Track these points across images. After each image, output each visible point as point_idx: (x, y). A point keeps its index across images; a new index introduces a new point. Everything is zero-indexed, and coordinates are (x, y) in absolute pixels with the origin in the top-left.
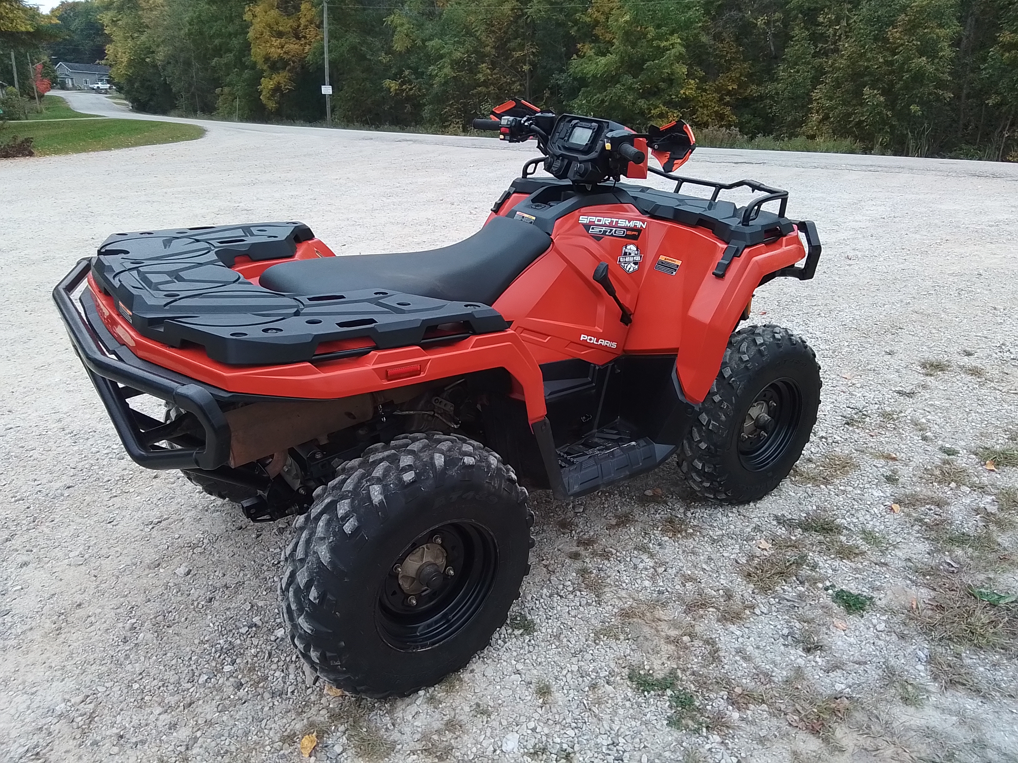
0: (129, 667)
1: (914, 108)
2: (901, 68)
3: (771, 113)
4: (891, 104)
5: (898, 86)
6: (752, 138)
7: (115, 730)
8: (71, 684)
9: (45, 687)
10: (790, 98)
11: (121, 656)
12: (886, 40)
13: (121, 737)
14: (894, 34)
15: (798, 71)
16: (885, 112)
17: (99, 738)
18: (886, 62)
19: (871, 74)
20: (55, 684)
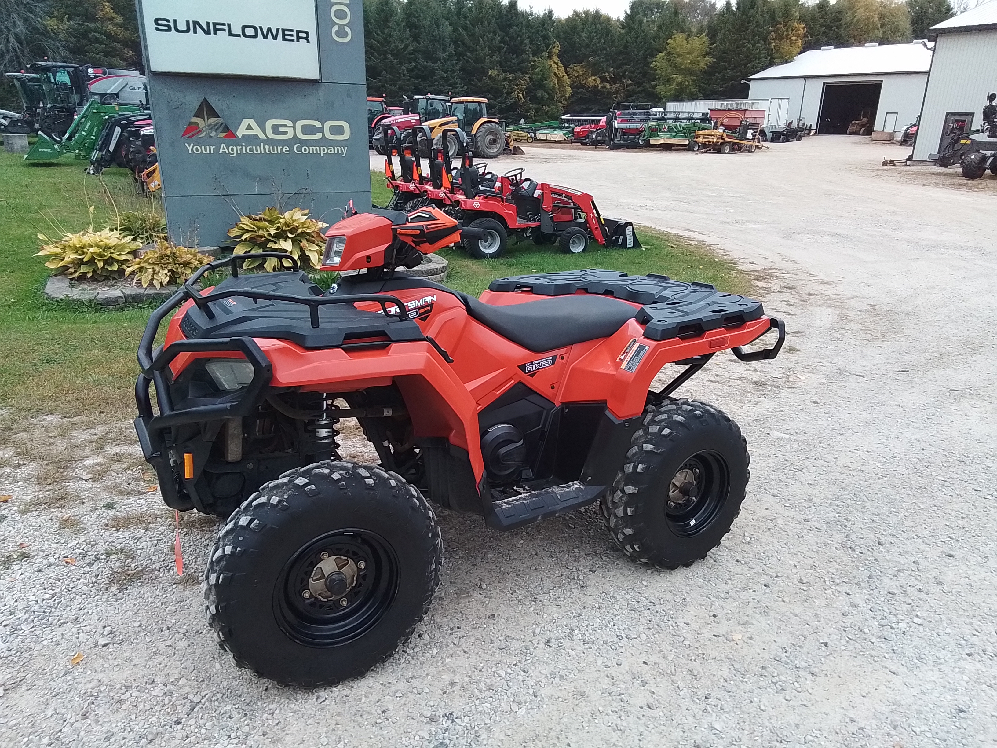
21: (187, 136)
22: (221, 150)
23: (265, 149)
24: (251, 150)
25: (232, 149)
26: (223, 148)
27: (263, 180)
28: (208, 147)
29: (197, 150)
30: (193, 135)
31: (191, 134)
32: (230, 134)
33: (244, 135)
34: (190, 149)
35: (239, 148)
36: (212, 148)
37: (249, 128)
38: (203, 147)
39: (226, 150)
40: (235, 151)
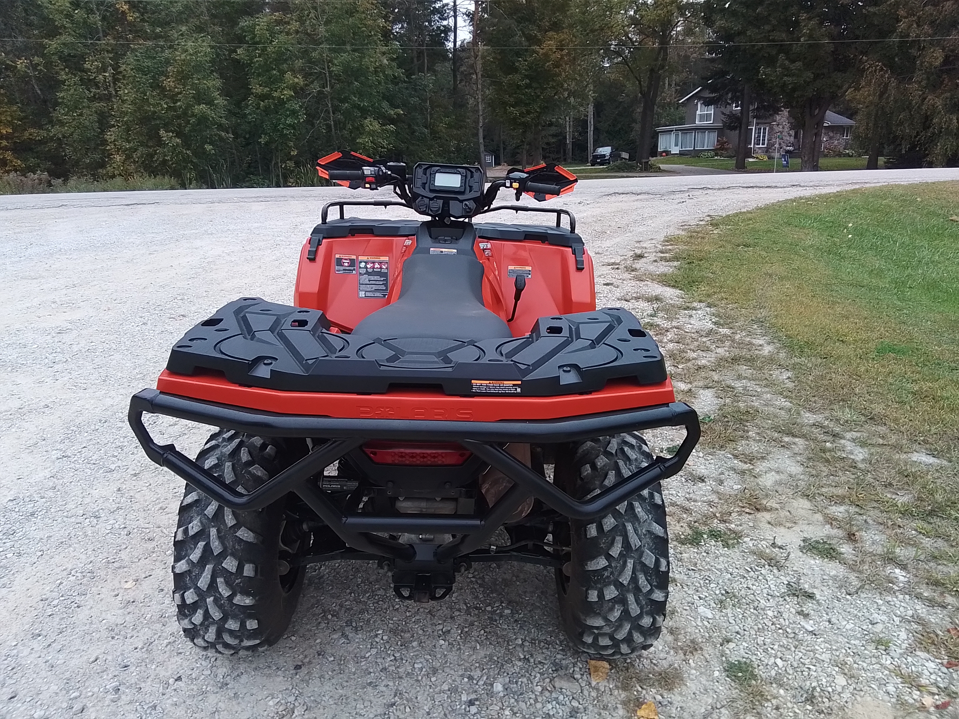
1: (208, 147)
2: (185, 113)
3: (66, 155)
4: (187, 144)
5: (187, 129)
6: (66, 180)
10: (80, 141)
12: (163, 89)
14: (169, 83)
15: (81, 115)
16: (185, 152)
18: (169, 108)
19: (159, 118)
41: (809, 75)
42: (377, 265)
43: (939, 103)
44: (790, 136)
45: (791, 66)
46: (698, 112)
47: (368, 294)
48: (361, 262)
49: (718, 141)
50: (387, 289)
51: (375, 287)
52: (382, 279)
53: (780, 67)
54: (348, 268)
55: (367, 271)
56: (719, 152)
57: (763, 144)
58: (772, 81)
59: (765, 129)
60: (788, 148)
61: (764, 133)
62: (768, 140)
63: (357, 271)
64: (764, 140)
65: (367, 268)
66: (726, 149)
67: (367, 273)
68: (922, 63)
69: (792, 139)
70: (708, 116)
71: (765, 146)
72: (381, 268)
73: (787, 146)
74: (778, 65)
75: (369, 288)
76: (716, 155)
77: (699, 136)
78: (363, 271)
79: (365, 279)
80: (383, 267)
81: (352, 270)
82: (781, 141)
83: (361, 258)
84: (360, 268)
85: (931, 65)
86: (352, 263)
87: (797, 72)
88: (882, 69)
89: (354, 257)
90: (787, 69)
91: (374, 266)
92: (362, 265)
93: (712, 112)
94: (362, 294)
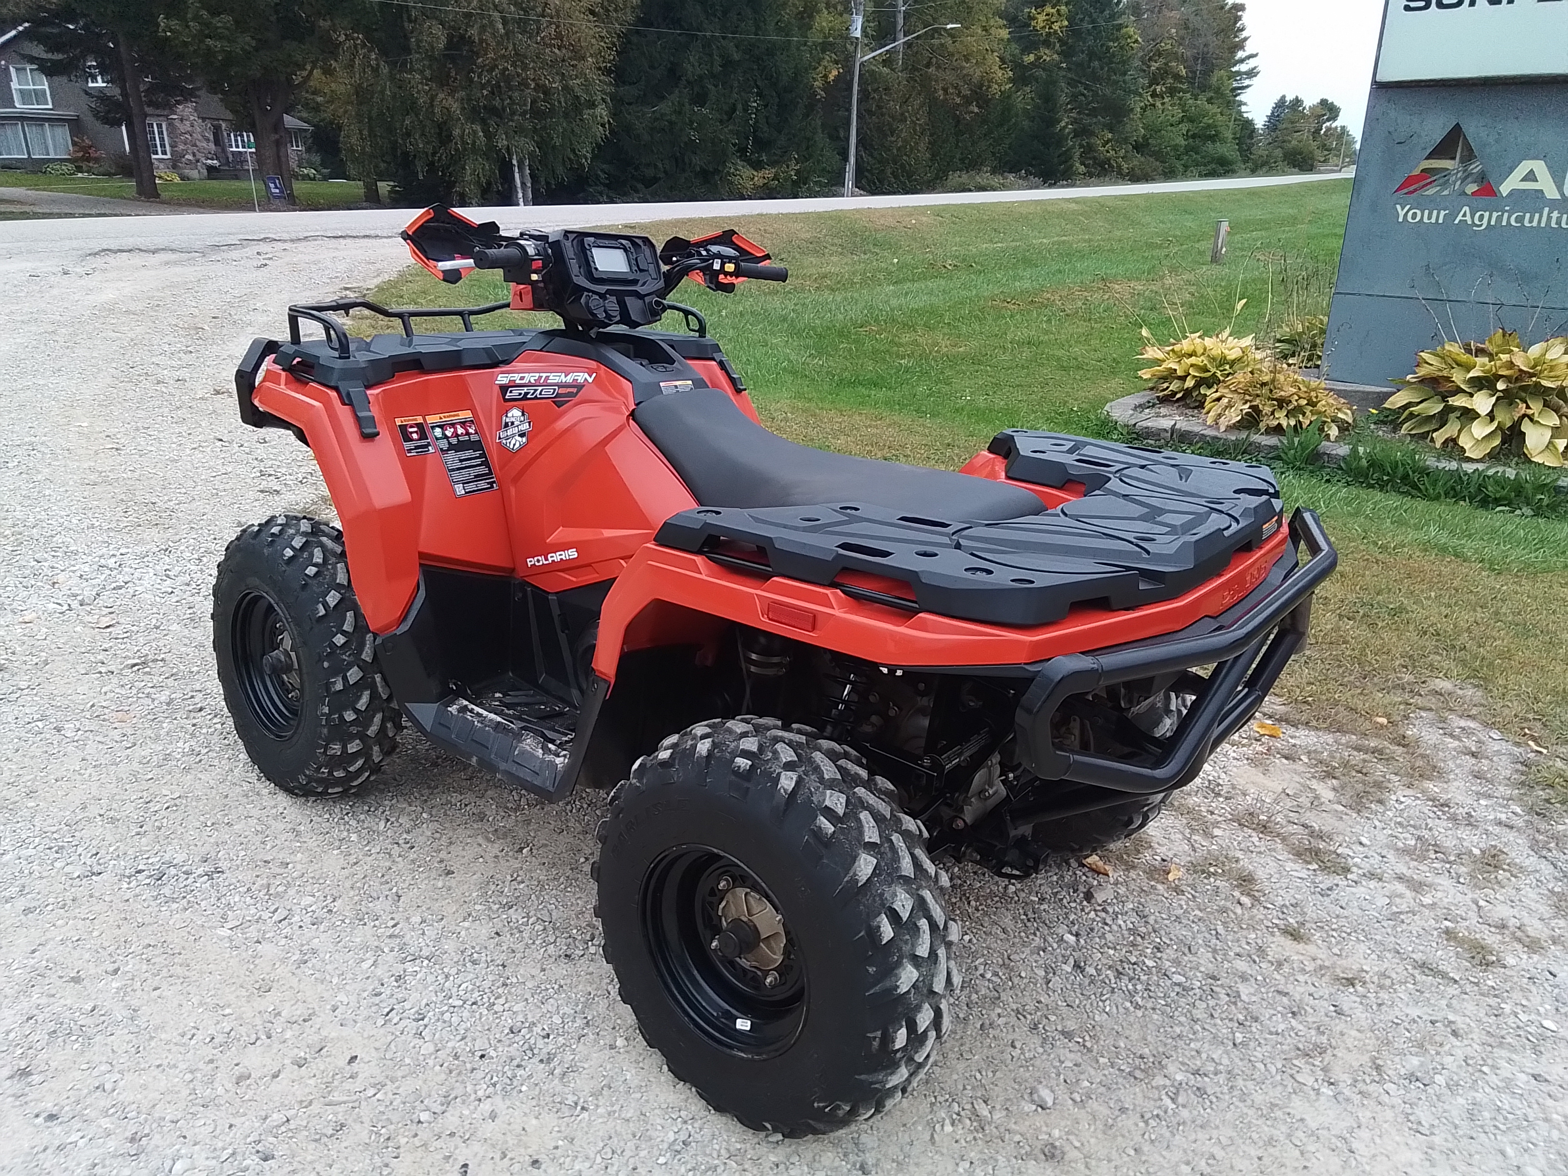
0: (1225, 1061)
7: (1294, 1022)
8: (1298, 1106)
9: (1325, 1132)
11: (1221, 1078)
13: (1293, 1013)
17: (1313, 1032)
20: (1313, 1125)
21: (1406, 191)
22: (1460, 217)
23: (1549, 218)
24: (1520, 220)
25: (1481, 218)
26: (1464, 214)
27: (1524, 278)
28: (1435, 212)
29: (1414, 216)
30: (1415, 190)
31: (1412, 188)
32: (1487, 190)
33: (1512, 193)
34: (1402, 213)
35: (1495, 215)
36: (1443, 213)
37: (1531, 176)
38: (1426, 212)
39: (1468, 218)
40: (1485, 219)
41: (246, 40)
42: (460, 431)
43: (455, 107)
44: (208, 140)
45: (214, 21)
46: (15, 85)
47: (471, 487)
48: (433, 428)
49: (74, 144)
50: (490, 473)
51: (473, 472)
52: (478, 453)
53: (193, 20)
54: (419, 443)
55: (449, 443)
56: (84, 165)
57: (164, 153)
58: (185, 44)
59: (160, 126)
60: (209, 162)
61: (161, 133)
62: (171, 146)
63: (435, 447)
64: (163, 145)
65: (446, 437)
66: (97, 160)
67: (451, 447)
68: (419, 41)
69: (212, 146)
70: (39, 96)
71: (169, 156)
72: (468, 434)
73: (208, 158)
74: (189, 16)
75: (465, 474)
76: (79, 169)
77: (32, 132)
78: (444, 444)
79: (452, 459)
80: (471, 431)
81: (427, 446)
82: (195, 149)
83: (432, 419)
84: (437, 439)
85: (433, 48)
86: (422, 430)
87: (227, 32)
88: (364, 46)
89: (420, 420)
90: (208, 25)
91: (456, 429)
92: (438, 432)
93: (46, 87)
94: (460, 490)
